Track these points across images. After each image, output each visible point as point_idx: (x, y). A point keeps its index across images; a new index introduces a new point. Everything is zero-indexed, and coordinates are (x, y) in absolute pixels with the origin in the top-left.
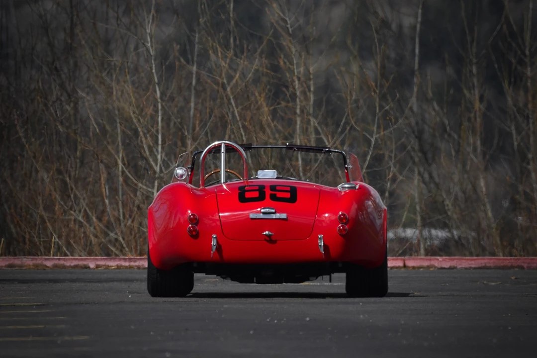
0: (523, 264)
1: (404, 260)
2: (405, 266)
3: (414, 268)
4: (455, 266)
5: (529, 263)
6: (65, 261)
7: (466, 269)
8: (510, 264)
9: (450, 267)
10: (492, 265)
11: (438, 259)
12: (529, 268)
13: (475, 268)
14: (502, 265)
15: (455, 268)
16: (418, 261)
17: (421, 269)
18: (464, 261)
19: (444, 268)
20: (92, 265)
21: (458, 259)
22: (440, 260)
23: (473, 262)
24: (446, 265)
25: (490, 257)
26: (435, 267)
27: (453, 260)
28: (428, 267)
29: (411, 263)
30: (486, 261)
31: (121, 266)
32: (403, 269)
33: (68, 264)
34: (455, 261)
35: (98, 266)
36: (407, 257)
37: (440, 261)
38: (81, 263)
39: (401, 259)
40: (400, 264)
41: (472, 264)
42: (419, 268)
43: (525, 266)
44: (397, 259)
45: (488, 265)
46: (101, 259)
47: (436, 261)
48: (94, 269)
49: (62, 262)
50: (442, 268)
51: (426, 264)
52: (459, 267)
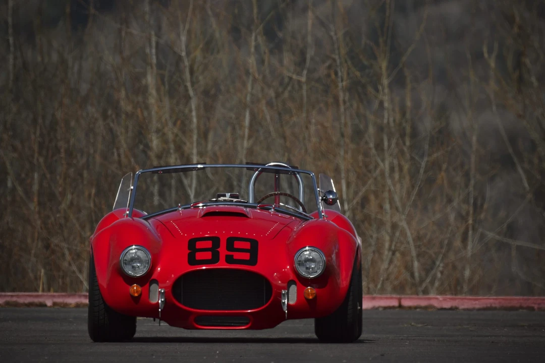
0: (533, 305)
1: (400, 300)
2: (400, 306)
3: (410, 308)
4: (457, 306)
5: (539, 304)
6: (18, 298)
7: (468, 310)
8: (518, 305)
9: (452, 307)
10: (497, 306)
12: (539, 309)
13: (479, 310)
14: (509, 305)
15: (456, 308)
16: (415, 300)
17: (418, 310)
18: (466, 301)
19: (445, 309)
20: (49, 303)
21: (460, 299)
22: (441, 299)
23: (477, 302)
24: (447, 305)
25: (495, 297)
26: (434, 307)
27: (455, 299)
28: (426, 308)
29: (406, 303)
30: (492, 301)
31: (82, 303)
32: (397, 310)
33: (21, 301)
34: (457, 301)
35: (55, 304)
36: (403, 296)
37: (441, 301)
38: (36, 300)
39: (396, 298)
40: (395, 303)
42: (416, 308)
43: (536, 307)
44: (392, 298)
45: (494, 305)
46: (59, 297)
47: (435, 300)
48: (50, 307)
49: (14, 299)
50: (442, 309)
51: (423, 303)
52: (461, 307)
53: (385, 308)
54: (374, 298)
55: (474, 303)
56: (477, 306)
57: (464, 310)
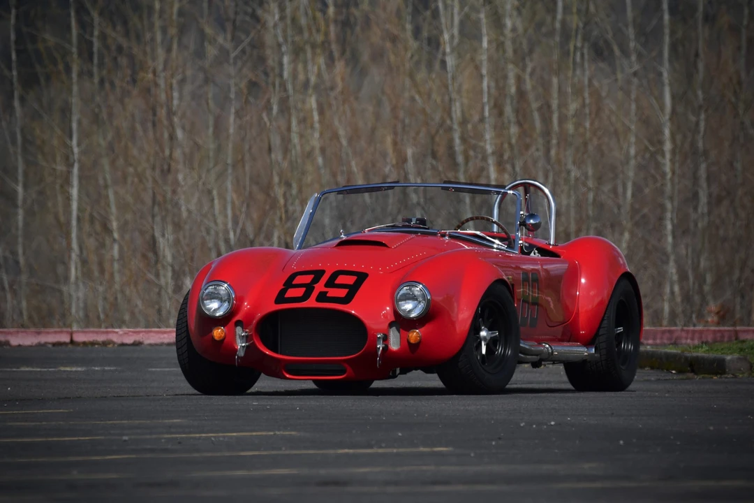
1: (71, 334)
2: (72, 342)
3: (84, 343)
4: (141, 340)
9: (135, 341)
11: (117, 333)
15: (141, 343)
16: (91, 335)
17: (96, 346)
18: (152, 334)
19: (126, 344)
21: (145, 332)
22: (121, 333)
23: (166, 335)
24: (129, 340)
26: (114, 343)
27: (139, 332)
28: (105, 344)
29: (80, 338)
32: (69, 346)
34: (141, 335)
36: (74, 329)
37: (121, 335)
39: (65, 332)
40: (65, 338)
41: (164, 338)
42: (92, 344)
44: (61, 332)
47: (115, 335)
50: (123, 345)
51: (101, 338)
52: (147, 342)
53: (54, 344)
54: (39, 333)
55: (162, 336)
56: (166, 341)
57: (151, 345)
